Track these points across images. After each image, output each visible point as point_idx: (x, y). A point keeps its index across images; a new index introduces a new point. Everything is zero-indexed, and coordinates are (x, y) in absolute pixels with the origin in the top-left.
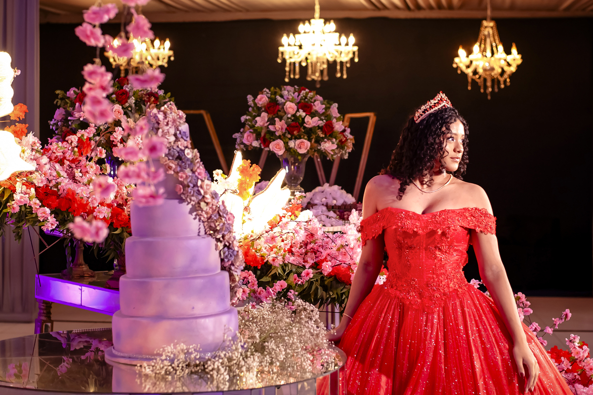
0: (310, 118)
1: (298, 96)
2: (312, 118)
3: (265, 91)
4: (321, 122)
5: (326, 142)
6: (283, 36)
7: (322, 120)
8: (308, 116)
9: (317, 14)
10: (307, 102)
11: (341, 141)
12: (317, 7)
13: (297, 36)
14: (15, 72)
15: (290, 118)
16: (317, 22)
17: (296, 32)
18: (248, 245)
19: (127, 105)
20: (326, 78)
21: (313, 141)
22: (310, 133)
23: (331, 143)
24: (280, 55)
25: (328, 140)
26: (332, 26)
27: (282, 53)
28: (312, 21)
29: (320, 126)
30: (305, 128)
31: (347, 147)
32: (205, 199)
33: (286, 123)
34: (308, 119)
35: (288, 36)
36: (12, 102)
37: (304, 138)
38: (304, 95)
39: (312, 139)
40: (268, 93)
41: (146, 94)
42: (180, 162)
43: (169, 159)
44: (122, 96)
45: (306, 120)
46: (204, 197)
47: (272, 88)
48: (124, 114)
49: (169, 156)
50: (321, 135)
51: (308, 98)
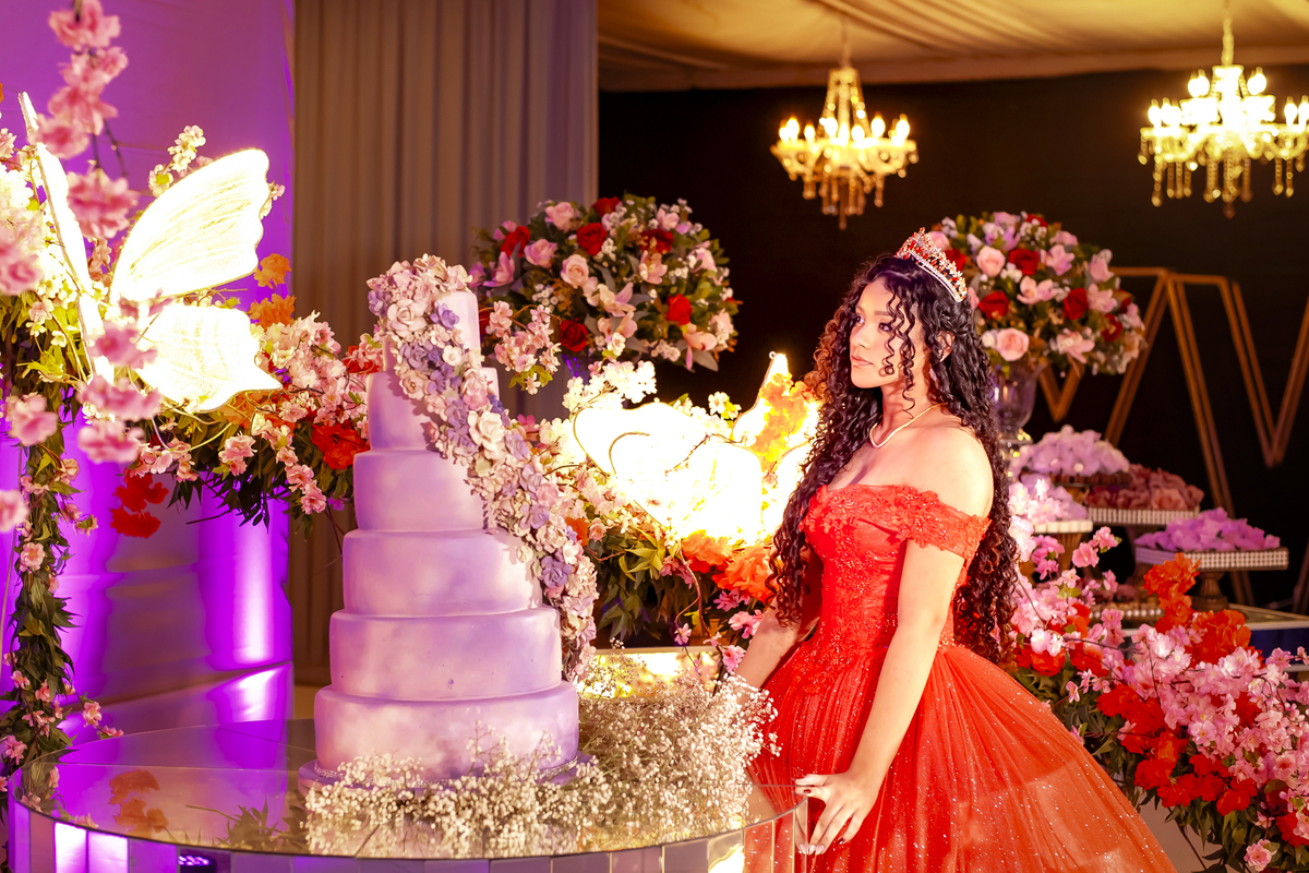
0: (1034, 283)
1: (1014, 236)
2: (1038, 282)
3: (947, 225)
4: (1060, 291)
5: (1066, 336)
6: (1150, 104)
7: (1062, 286)
8: (1027, 279)
9: (1228, 56)
10: (1033, 248)
11: (1105, 333)
12: (1228, 41)
13: (1184, 103)
14: (272, 190)
15: (987, 284)
16: (1228, 74)
17: (1179, 95)
19: (600, 256)
20: (1247, 196)
21: (1037, 333)
22: (1029, 317)
23: (1080, 338)
24: (1143, 146)
25: (1073, 330)
26: (1259, 81)
27: (1149, 143)
28: (1217, 71)
29: (1059, 299)
30: (1020, 305)
31: (1125, 345)
32: (486, 453)
33: (978, 294)
34: (1028, 284)
35: (1160, 105)
36: (256, 251)
37: (1016, 327)
38: (1029, 232)
39: (1034, 329)
40: (951, 228)
41: (643, 234)
42: (435, 374)
43: (412, 368)
44: (590, 238)
45: (1023, 287)
46: (482, 448)
47: (960, 218)
48: (591, 275)
49: (412, 361)
50: (1056, 321)
51: (1037, 239)
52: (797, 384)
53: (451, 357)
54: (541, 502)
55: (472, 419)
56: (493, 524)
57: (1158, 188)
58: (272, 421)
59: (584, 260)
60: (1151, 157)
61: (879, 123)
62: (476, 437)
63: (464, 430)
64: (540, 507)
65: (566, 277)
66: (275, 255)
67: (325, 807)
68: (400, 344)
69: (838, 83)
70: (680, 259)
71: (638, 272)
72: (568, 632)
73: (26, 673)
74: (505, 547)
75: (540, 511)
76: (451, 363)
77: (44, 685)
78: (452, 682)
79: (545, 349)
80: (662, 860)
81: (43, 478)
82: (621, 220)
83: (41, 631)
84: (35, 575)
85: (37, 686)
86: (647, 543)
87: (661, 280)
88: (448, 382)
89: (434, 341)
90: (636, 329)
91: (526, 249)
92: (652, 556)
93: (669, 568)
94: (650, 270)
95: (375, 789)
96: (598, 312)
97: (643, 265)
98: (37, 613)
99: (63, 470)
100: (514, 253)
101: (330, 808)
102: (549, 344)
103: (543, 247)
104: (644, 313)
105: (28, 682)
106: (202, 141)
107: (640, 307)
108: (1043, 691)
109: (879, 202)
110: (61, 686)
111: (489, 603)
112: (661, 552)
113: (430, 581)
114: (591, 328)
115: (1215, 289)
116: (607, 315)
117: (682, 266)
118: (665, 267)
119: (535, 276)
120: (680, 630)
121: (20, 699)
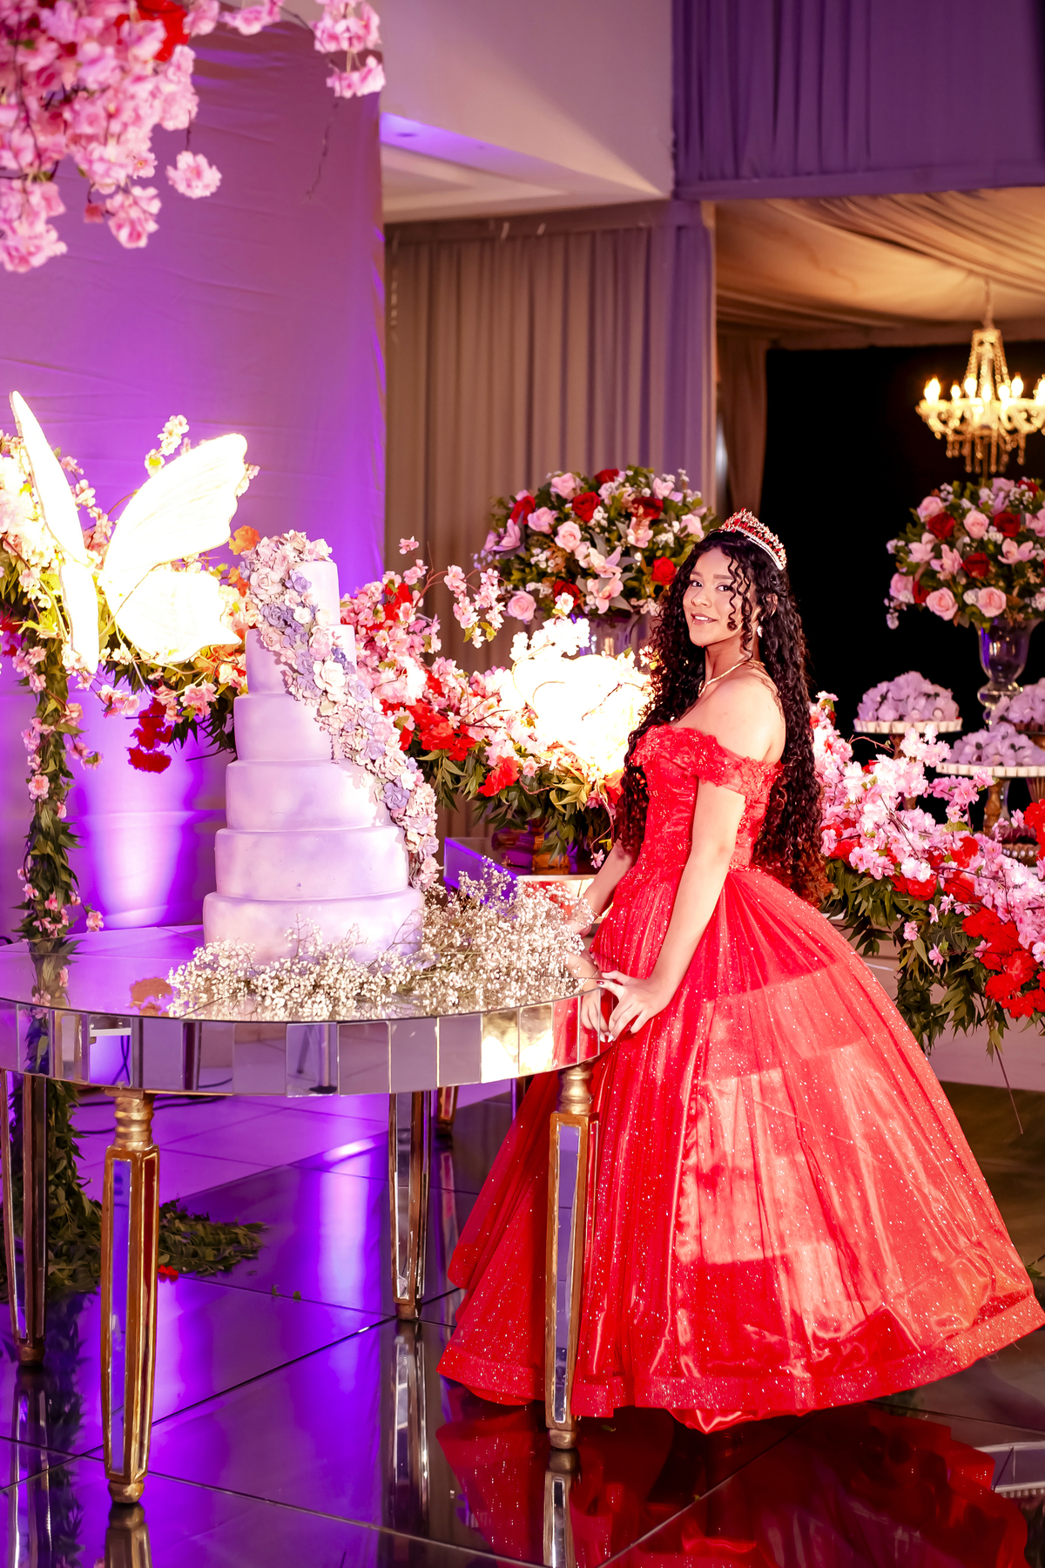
0: (1015, 544)
1: (1004, 500)
2: (1020, 543)
3: (944, 489)
4: (1040, 551)
5: (1043, 594)
7: (1043, 547)
8: (1008, 540)
10: (1019, 511)
15: (970, 545)
19: (592, 522)
21: (1015, 592)
22: (1009, 576)
29: (1039, 559)
30: (1001, 565)
32: (329, 695)
33: (962, 556)
34: (1009, 546)
36: (230, 525)
37: (995, 585)
38: (1018, 496)
39: (1013, 588)
40: (949, 493)
41: (634, 502)
42: (288, 631)
43: (271, 625)
44: (584, 504)
45: (1005, 549)
46: (326, 692)
47: (956, 483)
48: (583, 540)
49: (270, 619)
50: (1033, 579)
51: (1025, 503)
53: (301, 616)
54: (376, 737)
55: (317, 667)
56: (339, 755)
58: (238, 670)
59: (577, 526)
62: (319, 682)
63: (311, 677)
64: (376, 741)
65: (559, 541)
66: (246, 527)
67: (181, 983)
68: (260, 605)
69: (981, 343)
70: (666, 525)
71: (627, 536)
72: (411, 847)
73: (36, 886)
74: (349, 774)
75: (375, 744)
76: (301, 622)
77: (53, 896)
78: (300, 885)
79: (491, 608)
81: (50, 720)
82: (617, 488)
83: (49, 850)
84: (44, 802)
85: (46, 897)
86: (575, 780)
87: (647, 545)
88: (298, 637)
89: (287, 603)
90: (622, 588)
91: (530, 517)
92: (579, 790)
93: (594, 801)
94: (638, 534)
95: (220, 969)
96: (588, 573)
97: (630, 531)
98: (46, 835)
99: (67, 713)
100: (520, 520)
101: (185, 983)
102: (494, 603)
103: (543, 514)
104: (629, 575)
105: (37, 893)
106: (186, 429)
107: (626, 569)
108: (916, 914)
110: (67, 898)
111: (333, 821)
112: (587, 787)
113: (284, 803)
114: (582, 588)
116: (596, 576)
117: (666, 531)
118: (651, 532)
119: (538, 540)
120: (595, 855)
121: (33, 908)
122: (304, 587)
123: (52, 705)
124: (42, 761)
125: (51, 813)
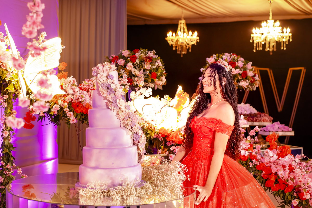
0: (235, 69)
1: (230, 59)
2: (236, 69)
3: (214, 56)
4: (241, 71)
5: (242, 82)
6: (253, 28)
7: (241, 70)
8: (233, 68)
9: (271, 17)
10: (234, 61)
11: (251, 81)
12: (271, 14)
13: (261, 28)
14: (62, 47)
16: (271, 21)
17: (260, 26)
18: (176, 133)
19: (135, 63)
20: (275, 50)
23: (245, 82)
24: (251, 38)
25: (244, 80)
26: (278, 23)
27: (253, 37)
28: (268, 21)
29: (240, 73)
31: (255, 84)
32: (121, 109)
34: (233, 70)
35: (255, 29)
36: (59, 61)
38: (233, 58)
39: (235, 80)
40: (215, 57)
41: (145, 58)
42: (109, 90)
43: (103, 89)
44: (133, 59)
45: (232, 70)
46: (120, 108)
47: (217, 54)
48: (133, 67)
49: (103, 87)
50: (240, 78)
51: (235, 59)
52: (185, 93)
53: (113, 86)
54: (134, 121)
55: (118, 101)
56: (122, 126)
57: (255, 48)
58: (63, 101)
59: (132, 64)
60: (253, 41)
61: (190, 33)
62: (119, 105)
63: (116, 104)
64: (134, 122)
65: (127, 68)
66: (63, 62)
67: (84, 193)
68: (100, 83)
69: (181, 23)
70: (154, 64)
71: (144, 67)
72: (139, 151)
73: (4, 161)
74: (125, 131)
75: (133, 123)
76: (113, 88)
78: (113, 163)
79: (126, 84)
80: (166, 206)
81: (8, 115)
82: (140, 54)
83: (8, 151)
84: (6, 138)
85: (7, 165)
86: (150, 130)
87: (150, 69)
88: (112, 92)
89: (109, 83)
90: (144, 80)
91: (118, 61)
92: (151, 133)
93: (156, 136)
94: (147, 66)
95: (96, 189)
96: (135, 76)
97: (145, 65)
98: (7, 147)
99: (13, 113)
100: (115, 62)
102: (127, 83)
103: (122, 61)
104: (146, 76)
105: (5, 164)
106: (46, 35)
107: (145, 75)
108: (243, 164)
109: (190, 51)
110: (12, 164)
111: (121, 145)
112: (154, 132)
113: (108, 140)
114: (133, 80)
115: (266, 71)
116: (137, 77)
117: (154, 65)
118: (151, 66)
119: (120, 67)
120: (159, 151)
122: (113, 78)
123: (9, 111)
124: (6, 127)
125: (8, 141)
